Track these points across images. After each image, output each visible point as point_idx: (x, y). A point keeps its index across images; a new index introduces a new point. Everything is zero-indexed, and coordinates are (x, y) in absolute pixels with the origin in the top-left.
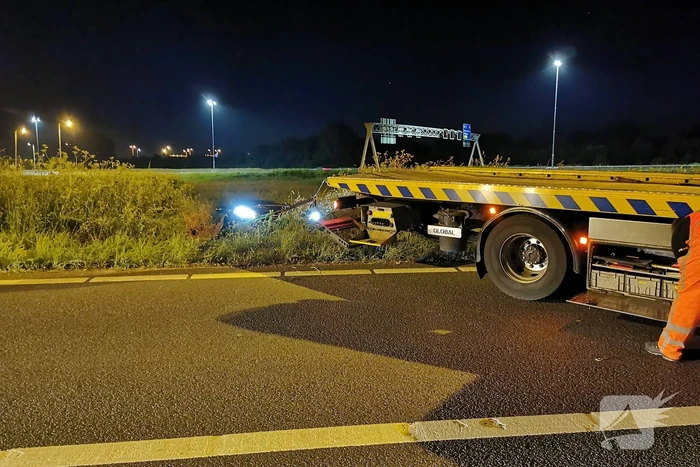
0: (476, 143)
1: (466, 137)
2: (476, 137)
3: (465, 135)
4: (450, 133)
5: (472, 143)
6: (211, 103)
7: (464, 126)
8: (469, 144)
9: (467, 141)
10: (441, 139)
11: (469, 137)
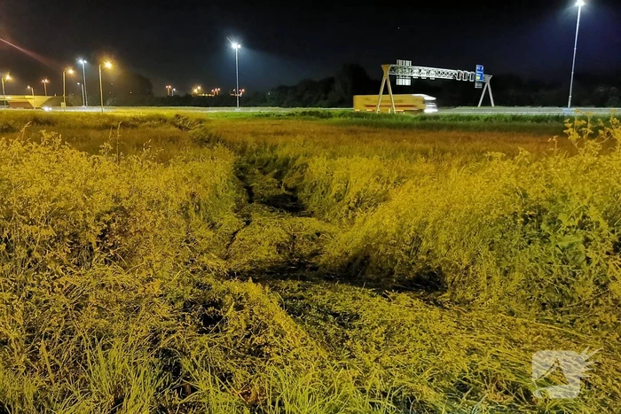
0: (488, 84)
1: (478, 78)
2: (488, 78)
4: (463, 74)
5: (484, 84)
6: (235, 46)
7: (478, 67)
8: (481, 85)
9: (479, 82)
10: (454, 80)
11: (481, 77)
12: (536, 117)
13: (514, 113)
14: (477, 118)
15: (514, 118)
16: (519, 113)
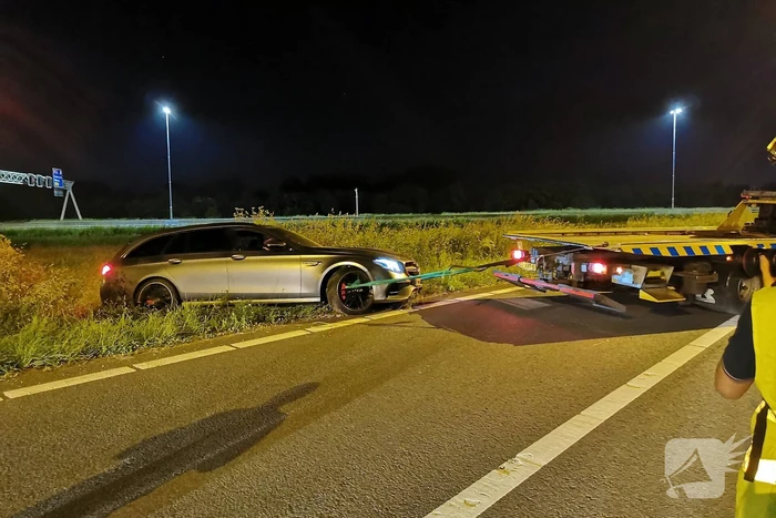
0: (70, 191)
1: (56, 184)
2: (69, 185)
3: (57, 181)
4: (36, 179)
5: (65, 191)
7: (55, 171)
8: (61, 193)
9: (58, 189)
10: (25, 186)
11: (61, 184)
12: (140, 229)
13: (114, 226)
14: (70, 232)
15: (116, 231)
16: (122, 226)
